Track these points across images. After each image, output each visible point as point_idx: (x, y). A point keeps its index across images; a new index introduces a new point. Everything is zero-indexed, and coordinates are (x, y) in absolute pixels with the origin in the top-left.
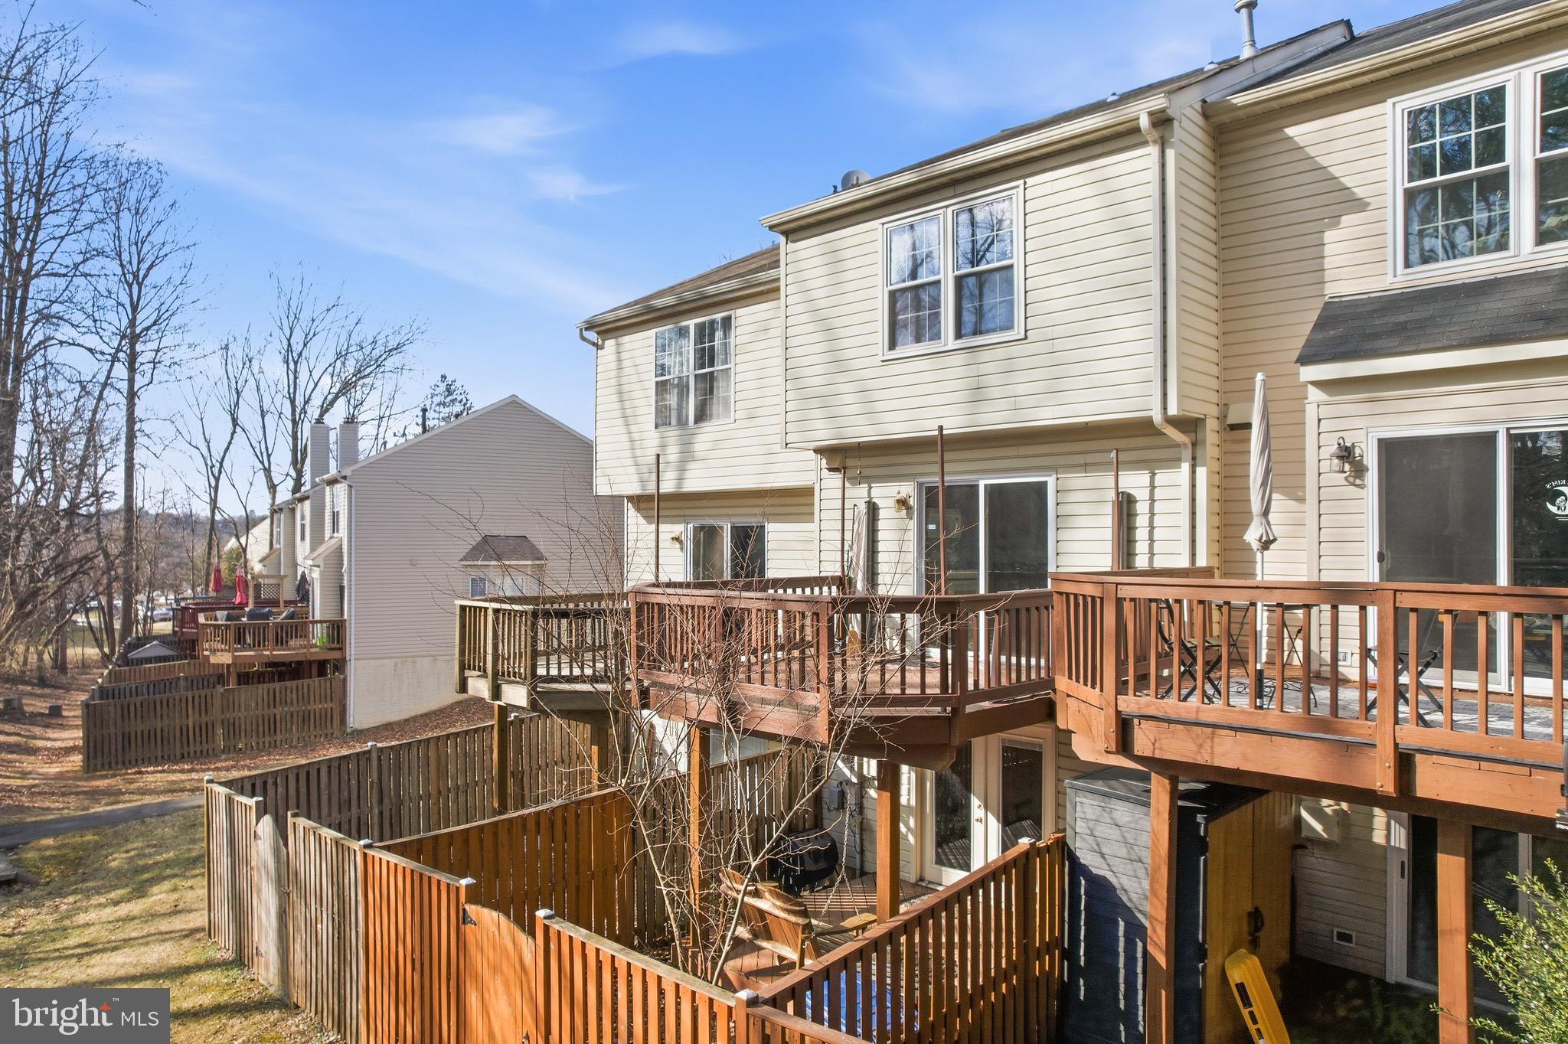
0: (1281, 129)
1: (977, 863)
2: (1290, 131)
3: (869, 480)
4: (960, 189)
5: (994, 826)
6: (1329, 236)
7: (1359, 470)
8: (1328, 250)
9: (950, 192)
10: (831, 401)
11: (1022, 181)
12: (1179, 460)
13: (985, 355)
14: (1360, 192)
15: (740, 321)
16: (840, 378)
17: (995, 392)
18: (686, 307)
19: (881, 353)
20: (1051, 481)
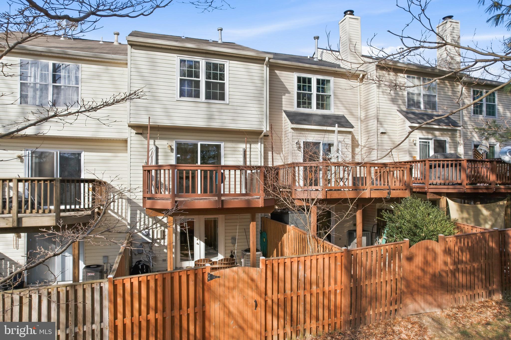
0: (274, 70)
1: (197, 258)
2: (276, 71)
3: (155, 139)
4: (207, 56)
5: (203, 244)
6: (283, 97)
7: (299, 148)
8: (283, 100)
9: (204, 55)
10: (150, 109)
11: (228, 61)
12: (258, 142)
13: (213, 106)
14: (289, 90)
15: (83, 69)
16: (154, 102)
17: (216, 117)
18: (50, 54)
19: (176, 97)
20: (222, 145)
